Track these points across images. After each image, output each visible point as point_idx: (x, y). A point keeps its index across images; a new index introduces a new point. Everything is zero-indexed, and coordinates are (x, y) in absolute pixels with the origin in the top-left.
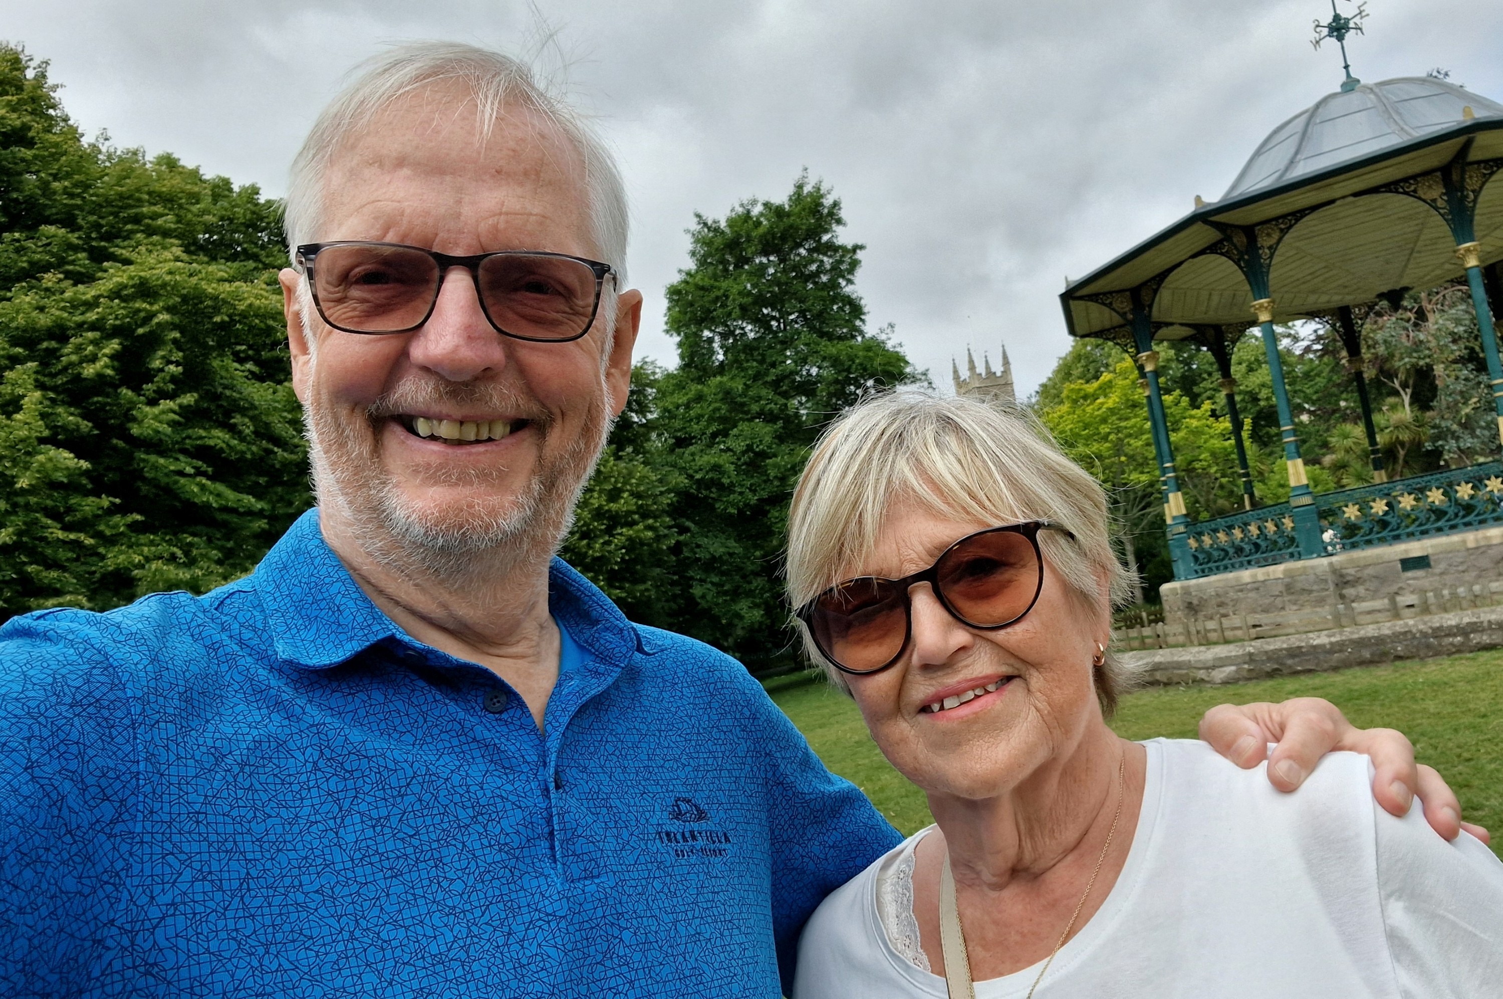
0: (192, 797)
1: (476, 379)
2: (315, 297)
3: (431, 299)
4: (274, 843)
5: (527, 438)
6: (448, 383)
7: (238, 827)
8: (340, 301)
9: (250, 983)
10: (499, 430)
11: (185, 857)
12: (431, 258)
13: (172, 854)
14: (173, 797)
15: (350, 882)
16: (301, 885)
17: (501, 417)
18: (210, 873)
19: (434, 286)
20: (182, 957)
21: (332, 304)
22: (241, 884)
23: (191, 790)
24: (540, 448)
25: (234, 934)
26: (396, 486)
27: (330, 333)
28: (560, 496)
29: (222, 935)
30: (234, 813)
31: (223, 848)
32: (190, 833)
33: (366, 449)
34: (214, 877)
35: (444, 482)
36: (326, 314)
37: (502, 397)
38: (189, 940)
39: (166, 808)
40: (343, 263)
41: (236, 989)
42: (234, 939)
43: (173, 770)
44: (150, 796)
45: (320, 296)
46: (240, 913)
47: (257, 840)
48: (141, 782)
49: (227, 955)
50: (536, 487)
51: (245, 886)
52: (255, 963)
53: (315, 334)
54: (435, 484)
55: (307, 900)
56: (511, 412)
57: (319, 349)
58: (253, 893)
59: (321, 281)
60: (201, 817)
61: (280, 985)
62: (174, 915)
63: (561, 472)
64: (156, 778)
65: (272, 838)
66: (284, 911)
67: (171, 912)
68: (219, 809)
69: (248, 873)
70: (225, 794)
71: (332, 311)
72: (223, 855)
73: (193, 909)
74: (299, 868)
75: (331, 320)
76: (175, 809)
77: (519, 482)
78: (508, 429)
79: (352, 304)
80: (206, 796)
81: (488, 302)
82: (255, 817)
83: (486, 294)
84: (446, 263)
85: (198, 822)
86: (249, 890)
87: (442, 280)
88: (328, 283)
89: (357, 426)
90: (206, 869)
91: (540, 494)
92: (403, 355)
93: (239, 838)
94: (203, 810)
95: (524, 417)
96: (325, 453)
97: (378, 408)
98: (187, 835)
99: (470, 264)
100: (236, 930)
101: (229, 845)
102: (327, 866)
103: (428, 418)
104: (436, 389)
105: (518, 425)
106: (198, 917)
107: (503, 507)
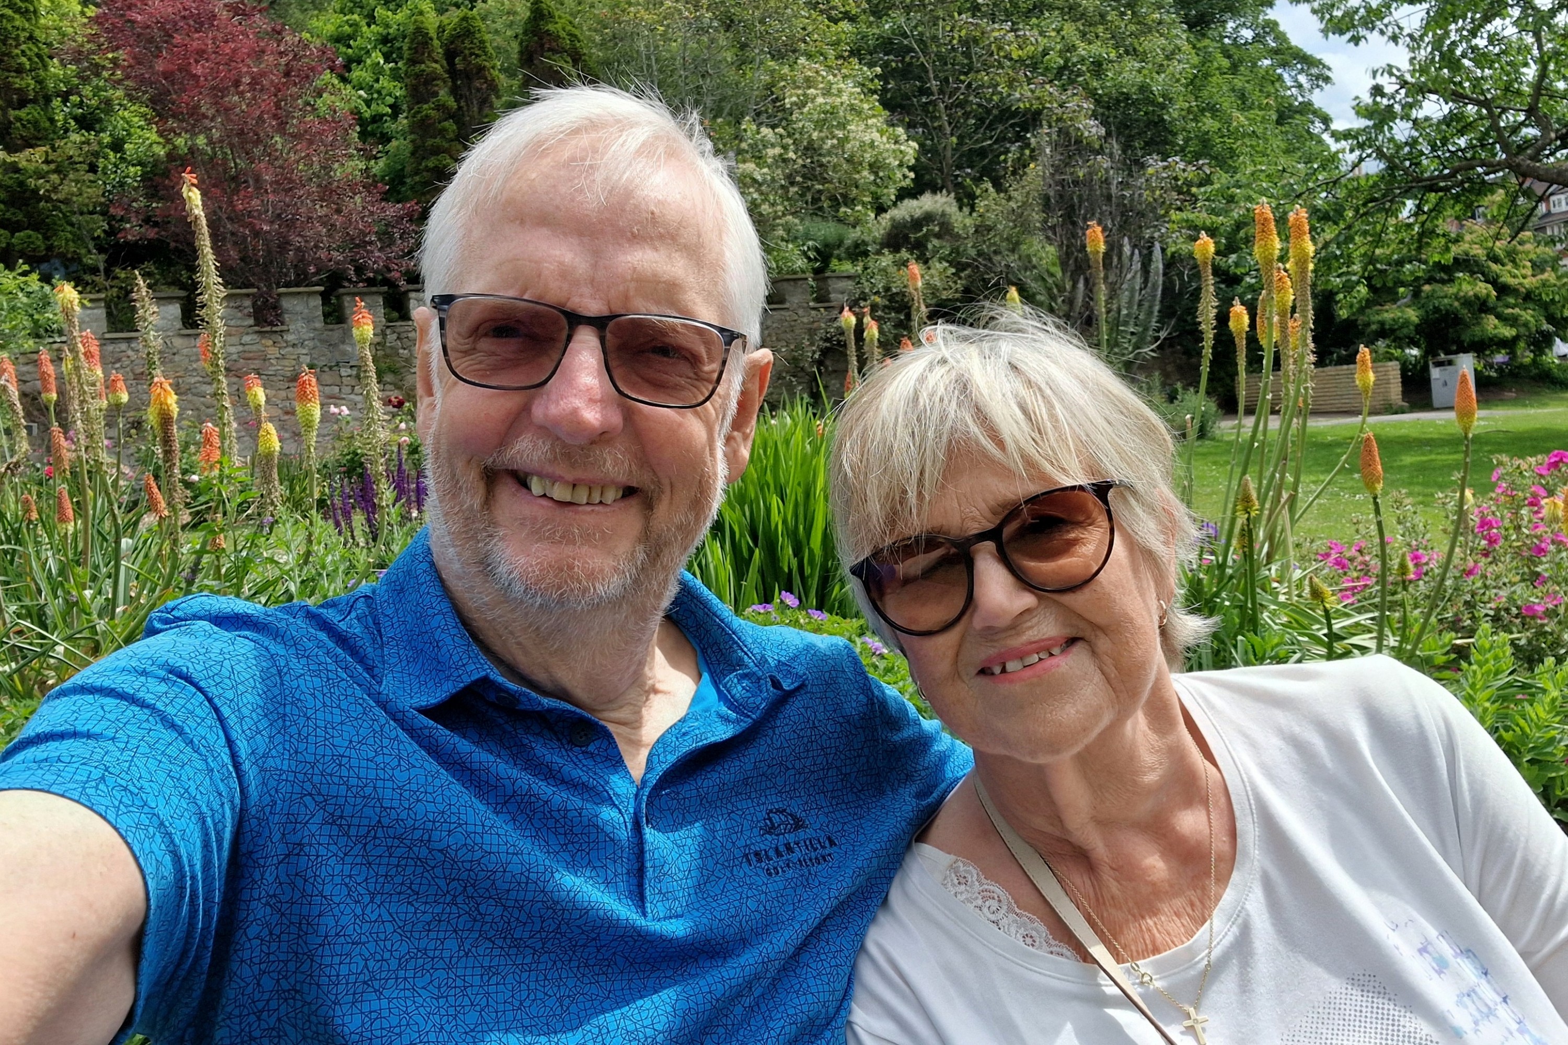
0: (337, 741)
1: (593, 442)
2: (444, 348)
3: (556, 357)
4: (415, 792)
5: (634, 505)
6: (564, 445)
7: (381, 773)
8: (466, 353)
9: (350, 930)
10: (611, 495)
11: (321, 799)
12: (562, 316)
13: (310, 794)
14: (319, 740)
15: (476, 848)
16: (429, 841)
17: (613, 482)
18: (341, 817)
19: (561, 345)
20: (297, 894)
21: (459, 355)
22: (369, 831)
23: (336, 734)
24: (647, 519)
25: (347, 880)
26: (501, 539)
27: (455, 384)
28: (664, 568)
29: (338, 880)
30: (379, 759)
31: (361, 793)
32: (331, 775)
33: (477, 502)
34: (344, 822)
35: (548, 538)
36: (453, 365)
37: (616, 462)
38: (306, 881)
39: (311, 749)
40: (475, 315)
41: (337, 935)
42: (346, 885)
43: (320, 715)
44: (296, 736)
45: (449, 346)
46: (358, 860)
47: (399, 787)
48: (288, 723)
49: (336, 899)
50: (641, 556)
51: (373, 833)
52: (359, 911)
53: (441, 382)
54: (539, 540)
55: (430, 856)
56: (622, 478)
57: (445, 396)
58: (378, 842)
59: (452, 330)
60: (345, 760)
61: (374, 936)
62: (298, 855)
63: (667, 544)
64: (302, 721)
65: (414, 787)
66: (403, 862)
67: (296, 852)
68: (364, 754)
69: (379, 822)
70: (371, 741)
71: (458, 362)
72: (359, 800)
73: (317, 852)
74: (434, 822)
75: (457, 371)
76: (320, 751)
77: (623, 546)
78: (620, 494)
79: (478, 356)
80: (351, 742)
81: (612, 364)
82: (399, 765)
83: (611, 356)
84: (575, 320)
85: (340, 765)
86: (375, 838)
87: (569, 339)
88: (459, 334)
89: (471, 478)
90: (338, 813)
91: (642, 563)
92: (526, 409)
93: (380, 784)
94: (347, 754)
95: (635, 485)
96: (440, 502)
97: (494, 461)
98: (328, 778)
99: (599, 323)
100: (350, 876)
101: (368, 791)
102: (460, 825)
103: (541, 475)
104: (553, 449)
105: (629, 492)
106: (320, 859)
107: (602, 570)
